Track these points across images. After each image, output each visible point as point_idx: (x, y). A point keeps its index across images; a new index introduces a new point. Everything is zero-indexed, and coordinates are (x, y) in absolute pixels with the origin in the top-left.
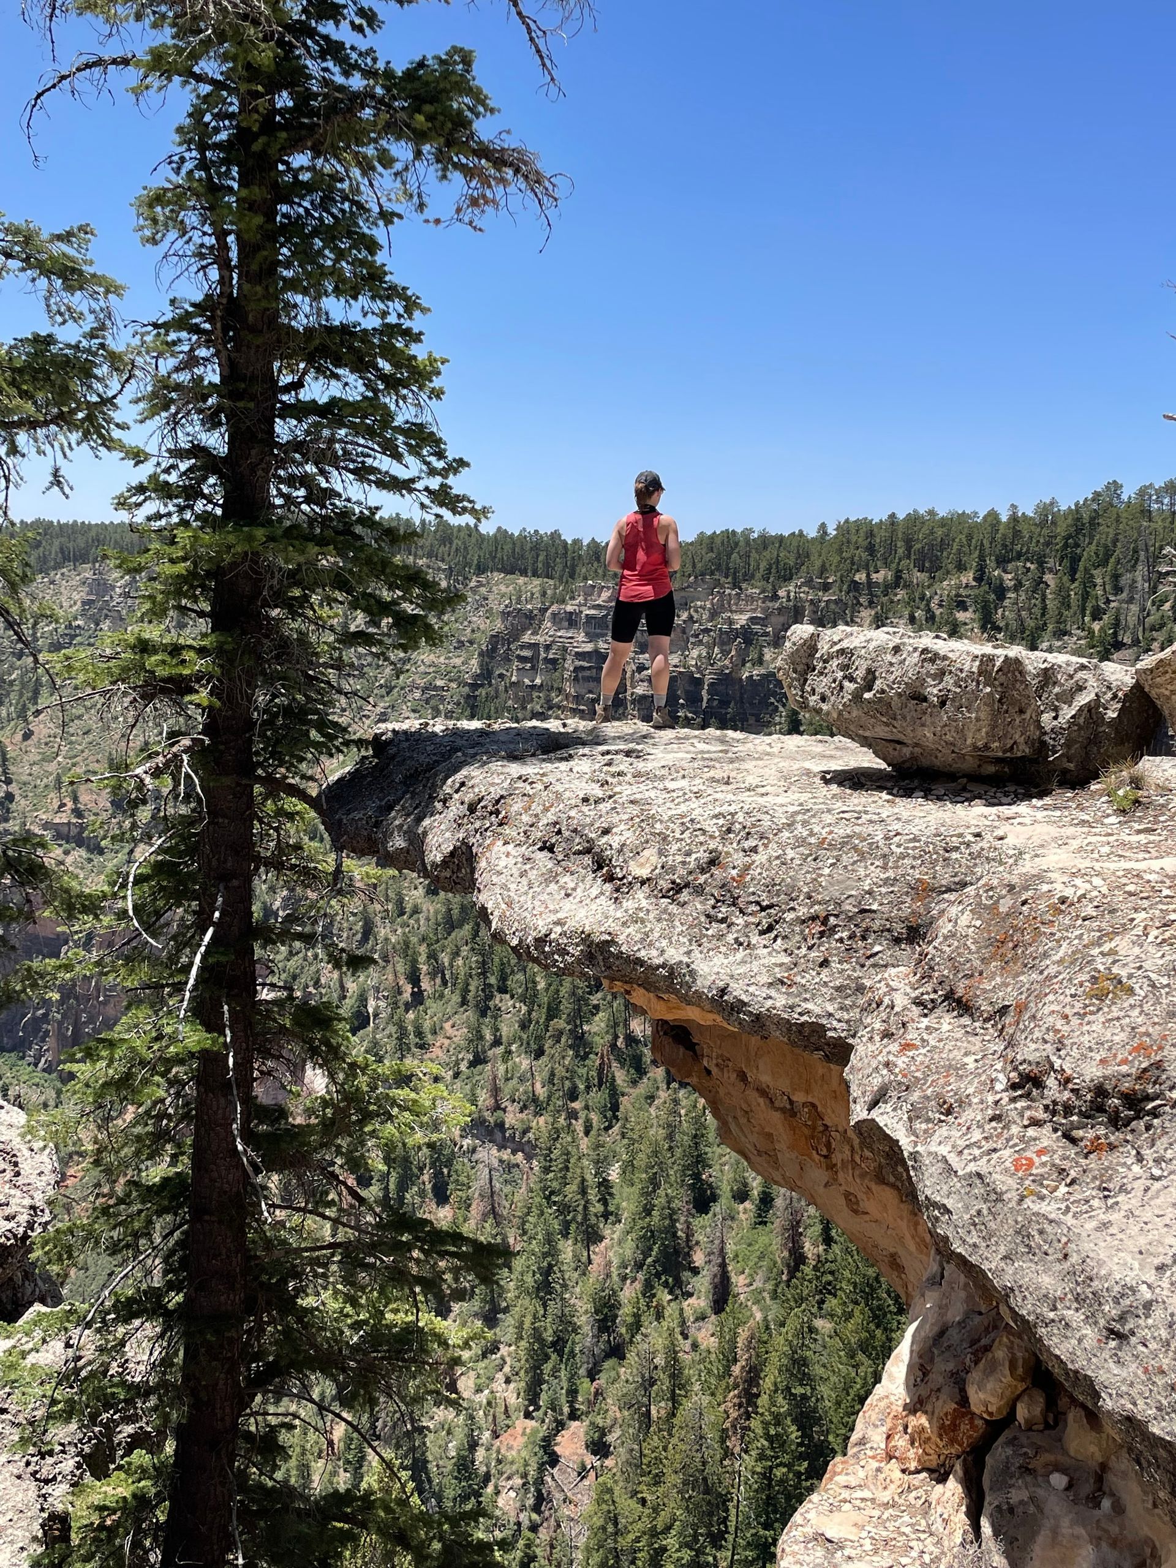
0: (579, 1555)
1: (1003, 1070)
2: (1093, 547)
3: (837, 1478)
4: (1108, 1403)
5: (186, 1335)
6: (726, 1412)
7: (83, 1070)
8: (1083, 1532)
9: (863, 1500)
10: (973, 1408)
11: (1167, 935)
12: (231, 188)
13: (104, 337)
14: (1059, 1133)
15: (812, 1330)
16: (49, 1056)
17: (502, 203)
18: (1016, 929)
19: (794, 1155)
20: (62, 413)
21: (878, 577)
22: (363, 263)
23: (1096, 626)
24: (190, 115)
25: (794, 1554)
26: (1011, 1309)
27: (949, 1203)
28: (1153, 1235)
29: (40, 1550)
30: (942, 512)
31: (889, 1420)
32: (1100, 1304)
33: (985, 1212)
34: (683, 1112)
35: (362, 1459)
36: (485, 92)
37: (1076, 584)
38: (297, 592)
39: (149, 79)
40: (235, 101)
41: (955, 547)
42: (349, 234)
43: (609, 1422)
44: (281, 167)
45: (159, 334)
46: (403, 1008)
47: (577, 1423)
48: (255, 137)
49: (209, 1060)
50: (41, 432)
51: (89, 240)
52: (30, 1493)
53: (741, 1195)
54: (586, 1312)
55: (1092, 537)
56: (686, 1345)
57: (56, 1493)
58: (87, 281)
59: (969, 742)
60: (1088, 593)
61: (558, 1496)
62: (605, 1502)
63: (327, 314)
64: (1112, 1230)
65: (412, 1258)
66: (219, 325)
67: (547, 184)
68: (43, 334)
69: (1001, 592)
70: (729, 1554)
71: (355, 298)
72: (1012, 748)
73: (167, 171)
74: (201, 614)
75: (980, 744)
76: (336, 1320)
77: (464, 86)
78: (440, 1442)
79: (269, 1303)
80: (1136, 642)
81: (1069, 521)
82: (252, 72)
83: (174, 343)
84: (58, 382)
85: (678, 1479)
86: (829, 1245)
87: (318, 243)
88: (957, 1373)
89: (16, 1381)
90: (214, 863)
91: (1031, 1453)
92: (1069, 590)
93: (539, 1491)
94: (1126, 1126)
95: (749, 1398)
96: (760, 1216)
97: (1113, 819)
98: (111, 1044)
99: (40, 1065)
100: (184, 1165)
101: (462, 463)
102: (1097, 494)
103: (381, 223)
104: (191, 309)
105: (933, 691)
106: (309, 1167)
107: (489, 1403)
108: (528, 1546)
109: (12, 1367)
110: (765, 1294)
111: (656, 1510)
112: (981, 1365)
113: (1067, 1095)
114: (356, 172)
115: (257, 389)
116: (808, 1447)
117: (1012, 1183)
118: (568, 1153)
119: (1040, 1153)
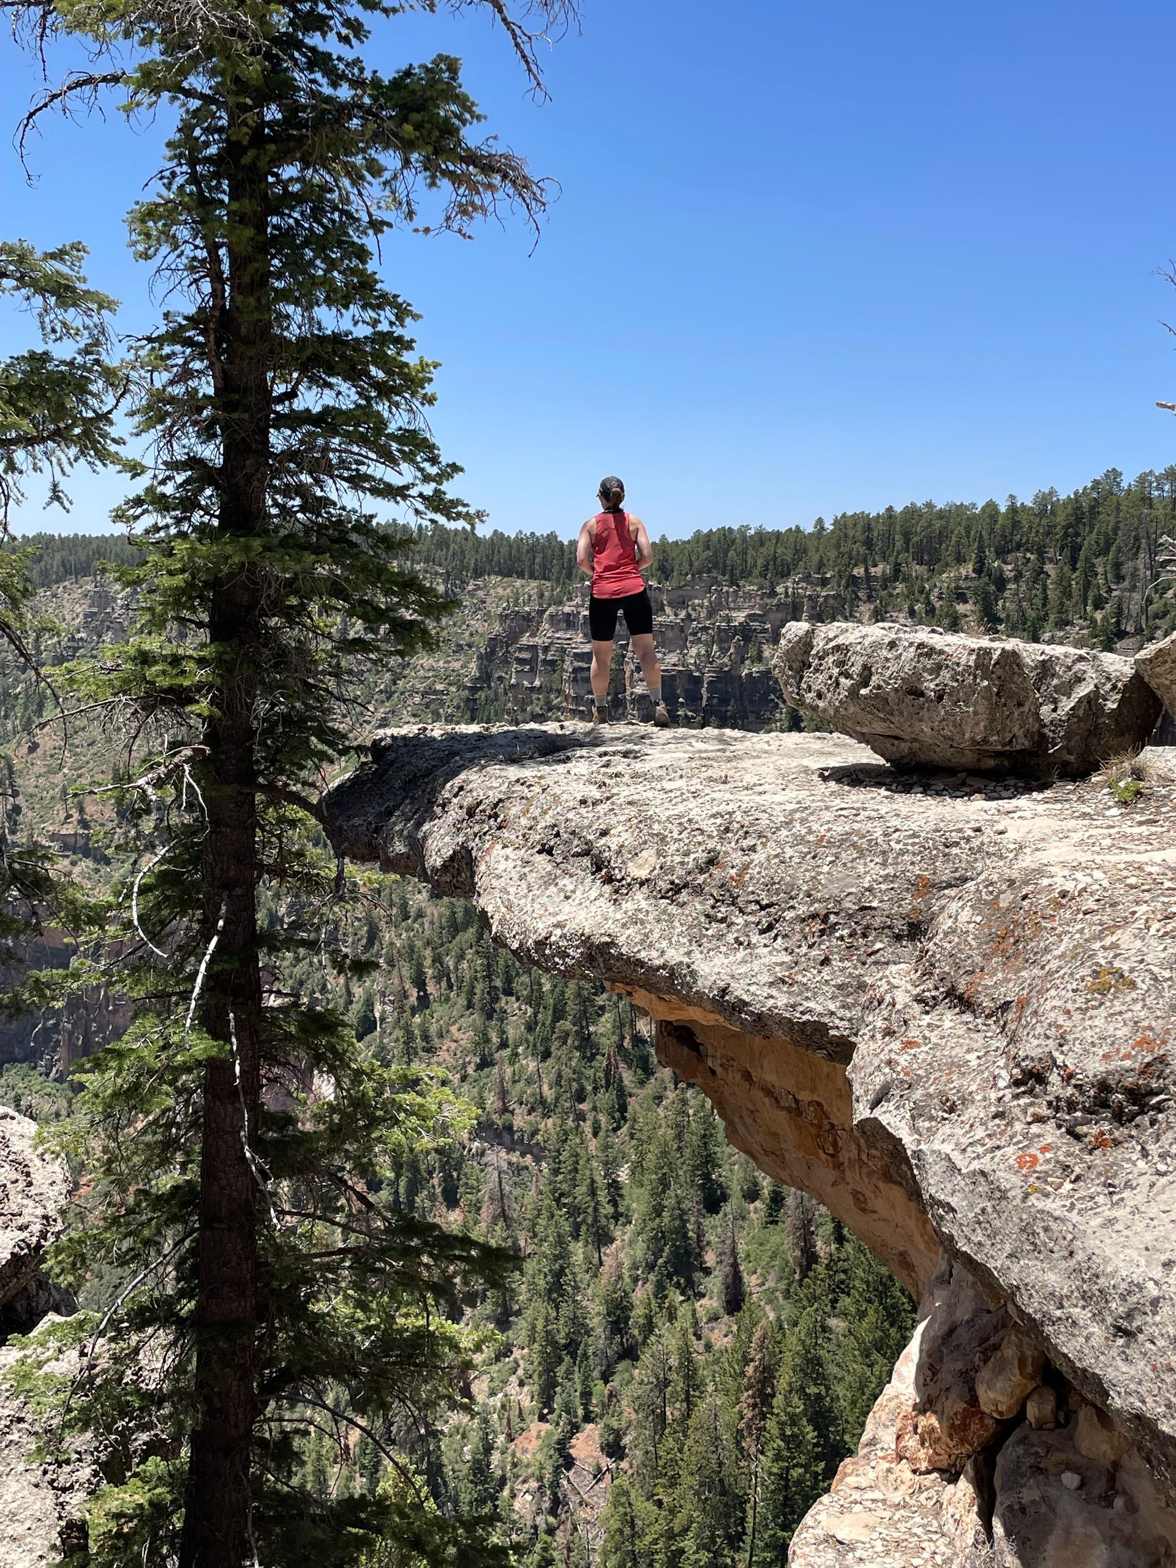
0: (597, 1558)
1: (1006, 1066)
2: (1094, 536)
3: (848, 1480)
4: (1117, 1402)
5: (198, 1342)
6: (740, 1412)
7: (91, 1079)
8: (1095, 1531)
9: (874, 1501)
10: (984, 1408)
11: (1169, 928)
12: (222, 202)
13: (98, 353)
14: (1063, 1130)
15: (825, 1329)
16: (60, 1066)
17: (491, 209)
18: (1016, 923)
19: (801, 1155)
20: (59, 429)
21: (877, 571)
22: (354, 271)
23: (1099, 616)
24: (180, 130)
25: (805, 1556)
26: (1017, 1307)
27: (954, 1201)
28: (1160, 1232)
29: (59, 1558)
30: (940, 505)
31: (898, 1421)
32: (1107, 1302)
33: (990, 1210)
34: (691, 1112)
35: (377, 1465)
36: (471, 99)
37: (1077, 574)
38: (294, 601)
39: (139, 97)
40: (223, 114)
41: (954, 539)
42: (340, 244)
43: (624, 1425)
44: (271, 179)
45: (153, 348)
46: (409, 1012)
47: (591, 1426)
48: (244, 150)
49: (216, 1068)
50: (39, 449)
51: (80, 259)
52: (48, 1501)
53: (752, 1195)
54: (599, 1314)
55: (1092, 527)
56: (699, 1346)
57: (74, 1502)
58: (81, 298)
59: (967, 736)
60: (1089, 582)
61: (574, 1499)
62: (622, 1504)
63: (319, 323)
64: (1117, 1227)
65: (421, 1264)
66: (212, 338)
67: (535, 188)
68: (39, 351)
69: (1001, 583)
70: (747, 1555)
71: (347, 307)
72: (1011, 741)
73: (158, 186)
74: (200, 625)
75: (978, 738)
76: (347, 1325)
77: (451, 94)
78: (455, 1446)
79: (280, 1310)
80: (1139, 631)
81: (1069, 510)
82: (241, 85)
83: (169, 356)
84: (54, 399)
85: (695, 1481)
86: (841, 1244)
87: (309, 254)
88: (967, 1372)
89: (30, 1391)
90: (217, 871)
91: (1042, 1452)
92: (1070, 579)
93: (555, 1494)
94: (1130, 1121)
95: (763, 1399)
96: (771, 1215)
97: (1115, 811)
98: (120, 1055)
99: (52, 1075)
100: (193, 1173)
101: (455, 468)
102: (1096, 483)
103: (371, 232)
104: (184, 322)
105: (930, 685)
106: (318, 1173)
107: (503, 1407)
108: (545, 1550)
109: (26, 1376)
110: (778, 1294)
111: (672, 1511)
112: (990, 1364)
113: (1070, 1091)
114: (346, 182)
115: (252, 399)
116: (824, 1447)
117: (1016, 1180)
118: (577, 1155)
119: (1044, 1149)
